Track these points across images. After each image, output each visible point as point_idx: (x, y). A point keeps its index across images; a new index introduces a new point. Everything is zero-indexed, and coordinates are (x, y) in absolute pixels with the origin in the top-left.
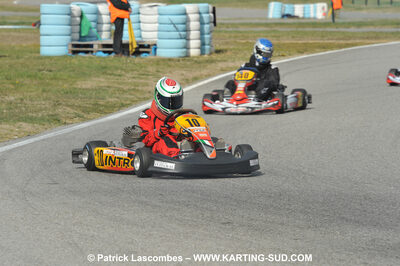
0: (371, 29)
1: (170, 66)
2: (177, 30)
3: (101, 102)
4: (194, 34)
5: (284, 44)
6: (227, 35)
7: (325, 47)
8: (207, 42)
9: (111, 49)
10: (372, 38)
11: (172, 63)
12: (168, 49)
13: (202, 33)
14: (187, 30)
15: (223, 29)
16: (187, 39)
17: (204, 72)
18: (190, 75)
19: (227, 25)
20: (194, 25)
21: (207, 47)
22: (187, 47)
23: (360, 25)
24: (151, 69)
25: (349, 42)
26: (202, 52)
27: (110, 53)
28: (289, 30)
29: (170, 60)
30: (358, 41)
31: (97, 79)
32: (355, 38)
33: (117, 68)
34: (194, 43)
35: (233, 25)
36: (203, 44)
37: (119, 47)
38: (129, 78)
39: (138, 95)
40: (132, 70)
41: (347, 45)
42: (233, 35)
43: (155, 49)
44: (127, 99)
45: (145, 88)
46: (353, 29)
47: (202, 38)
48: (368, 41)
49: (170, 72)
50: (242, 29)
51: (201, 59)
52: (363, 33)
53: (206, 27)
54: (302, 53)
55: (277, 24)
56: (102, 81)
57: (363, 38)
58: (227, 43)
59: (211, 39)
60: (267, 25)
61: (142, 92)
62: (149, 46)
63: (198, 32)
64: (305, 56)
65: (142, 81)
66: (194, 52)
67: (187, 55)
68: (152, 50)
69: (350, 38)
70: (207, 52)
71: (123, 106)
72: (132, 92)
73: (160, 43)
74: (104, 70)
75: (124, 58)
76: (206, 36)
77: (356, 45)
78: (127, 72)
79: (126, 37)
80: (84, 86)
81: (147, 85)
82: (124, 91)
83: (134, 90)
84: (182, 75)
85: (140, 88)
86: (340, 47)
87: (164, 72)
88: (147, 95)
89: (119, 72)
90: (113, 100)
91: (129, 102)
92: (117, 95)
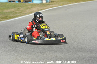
1: (36, 6)
3: (8, 16)
17: (45, 8)
21: (48, 0)
24: (29, 7)
31: (11, 9)
33: (19, 6)
38: (21, 9)
40: (23, 7)
44: (17, 15)
45: (24, 12)
49: (35, 8)
54: (76, 2)
56: (13, 10)
65: (25, 10)
66: (44, 2)
68: (32, 1)
70: (48, 2)
71: (15, 17)
72: (20, 13)
74: (15, 7)
78: (21, 7)
80: (6, 11)
83: (21, 13)
84: (38, 8)
85: (22, 12)
87: (33, 8)
88: (24, 14)
89: (19, 7)
90: (12, 15)
91: (17, 16)
92: (15, 14)
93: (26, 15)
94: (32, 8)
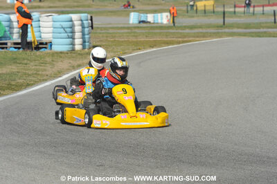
0: (200, 30)
1: (61, 57)
2: (66, 32)
3: (13, 83)
4: (78, 35)
5: (140, 41)
6: (101, 35)
7: (168, 43)
8: (87, 40)
9: (20, 46)
10: (200, 37)
11: (63, 55)
12: (60, 45)
13: (83, 34)
14: (73, 32)
15: (99, 31)
16: (73, 38)
17: (85, 61)
18: (75, 63)
19: (101, 29)
20: (78, 28)
21: (87, 44)
22: (73, 44)
23: (192, 27)
24: (49, 59)
25: (185, 39)
26: (84, 47)
27: (19, 48)
28: (143, 31)
29: (61, 53)
30: (190, 39)
31: (10, 67)
32: (189, 37)
33: (24, 59)
34: (78, 41)
35: (105, 28)
36: (84, 42)
37: (25, 44)
38: (32, 66)
39: (39, 77)
40: (35, 60)
41: (184, 42)
42: (105, 35)
43: (51, 45)
44: (31, 80)
45: (44, 73)
46: (187, 31)
47: (83, 37)
48: (198, 39)
49: (62, 61)
50: (111, 31)
51: (83, 52)
52: (194, 33)
53: (86, 30)
54: (153, 47)
55: (135, 28)
56: (14, 68)
57: (194, 37)
58: (101, 41)
59: (90, 38)
60: (128, 28)
61: (42, 75)
62: (46, 44)
63: (81, 33)
64: (154, 49)
65: (42, 68)
66: (78, 47)
67: (73, 50)
68: (48, 46)
69: (185, 37)
70: (87, 47)
71: (28, 85)
72: (35, 76)
73: (54, 41)
74: (15, 60)
75: (28, 52)
76: (86, 36)
77: (190, 41)
78: (31, 61)
79: (30, 38)
81: (45, 70)
82: (29, 75)
83: (36, 74)
84: (70, 63)
85: (40, 73)
86: (179, 43)
87: (58, 62)
88: (45, 78)
89: (25, 61)
90: (21, 81)
91: (32, 82)
92: (24, 78)
93: (51, 80)
94: (55, 63)
